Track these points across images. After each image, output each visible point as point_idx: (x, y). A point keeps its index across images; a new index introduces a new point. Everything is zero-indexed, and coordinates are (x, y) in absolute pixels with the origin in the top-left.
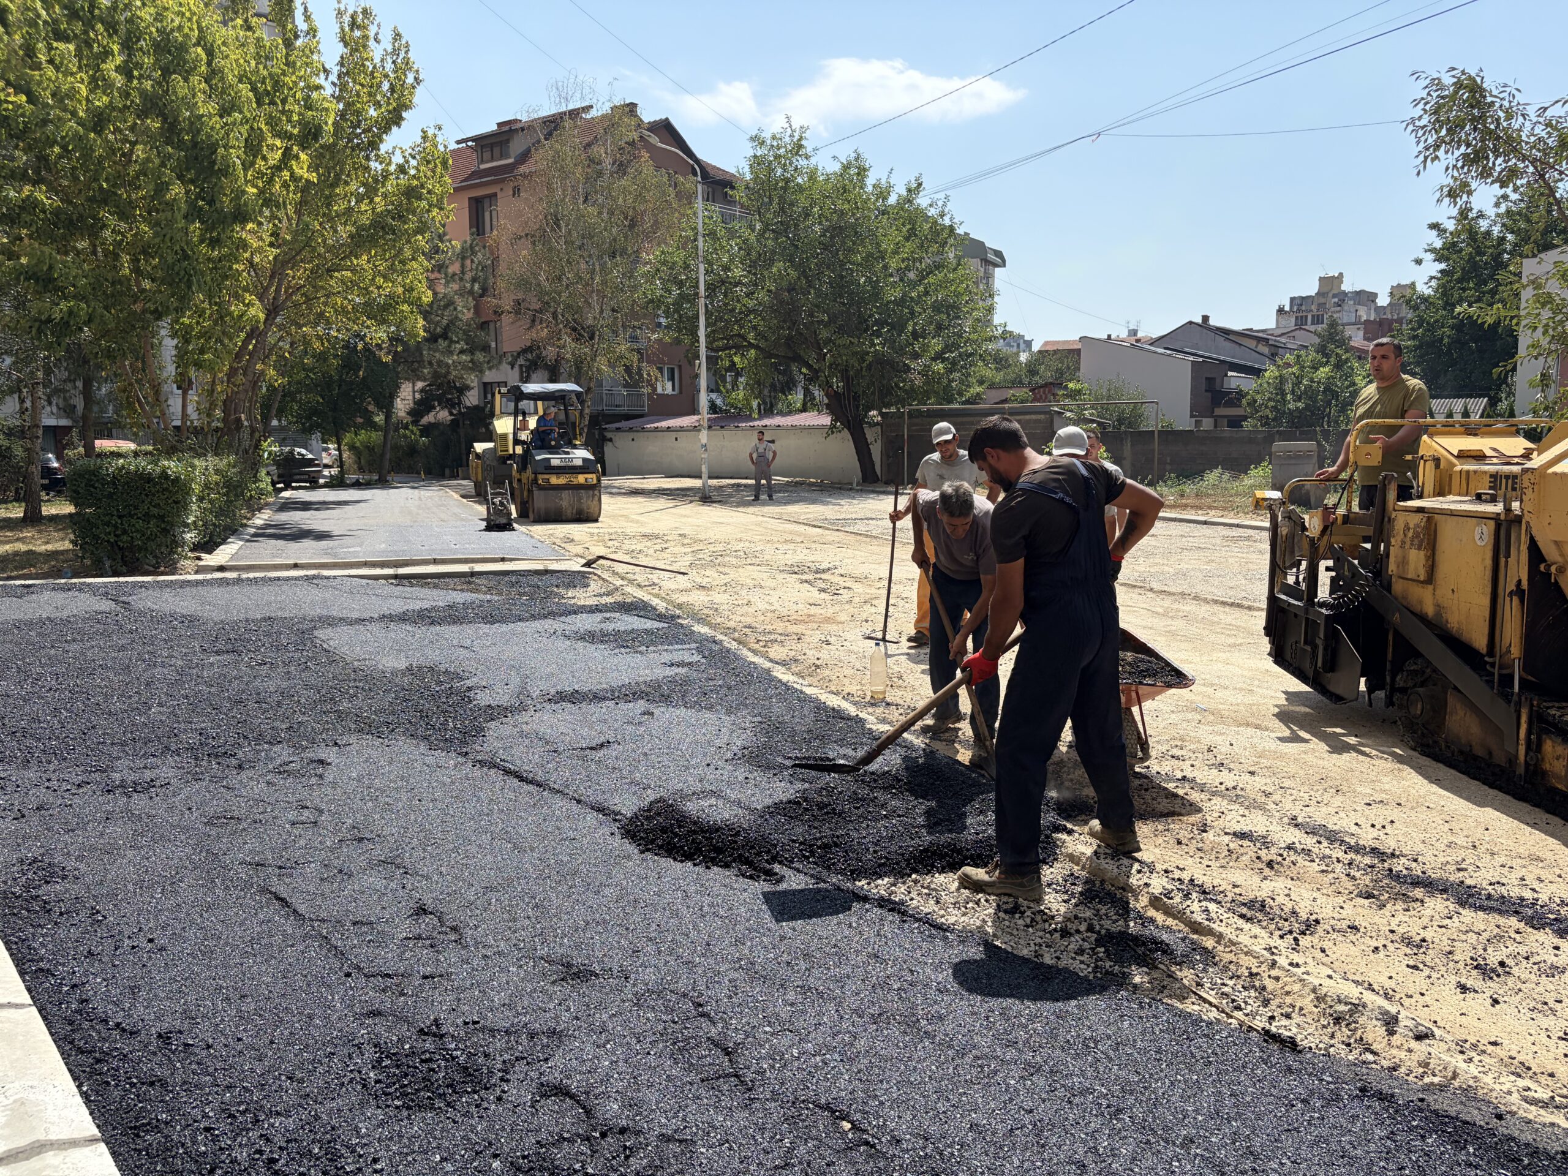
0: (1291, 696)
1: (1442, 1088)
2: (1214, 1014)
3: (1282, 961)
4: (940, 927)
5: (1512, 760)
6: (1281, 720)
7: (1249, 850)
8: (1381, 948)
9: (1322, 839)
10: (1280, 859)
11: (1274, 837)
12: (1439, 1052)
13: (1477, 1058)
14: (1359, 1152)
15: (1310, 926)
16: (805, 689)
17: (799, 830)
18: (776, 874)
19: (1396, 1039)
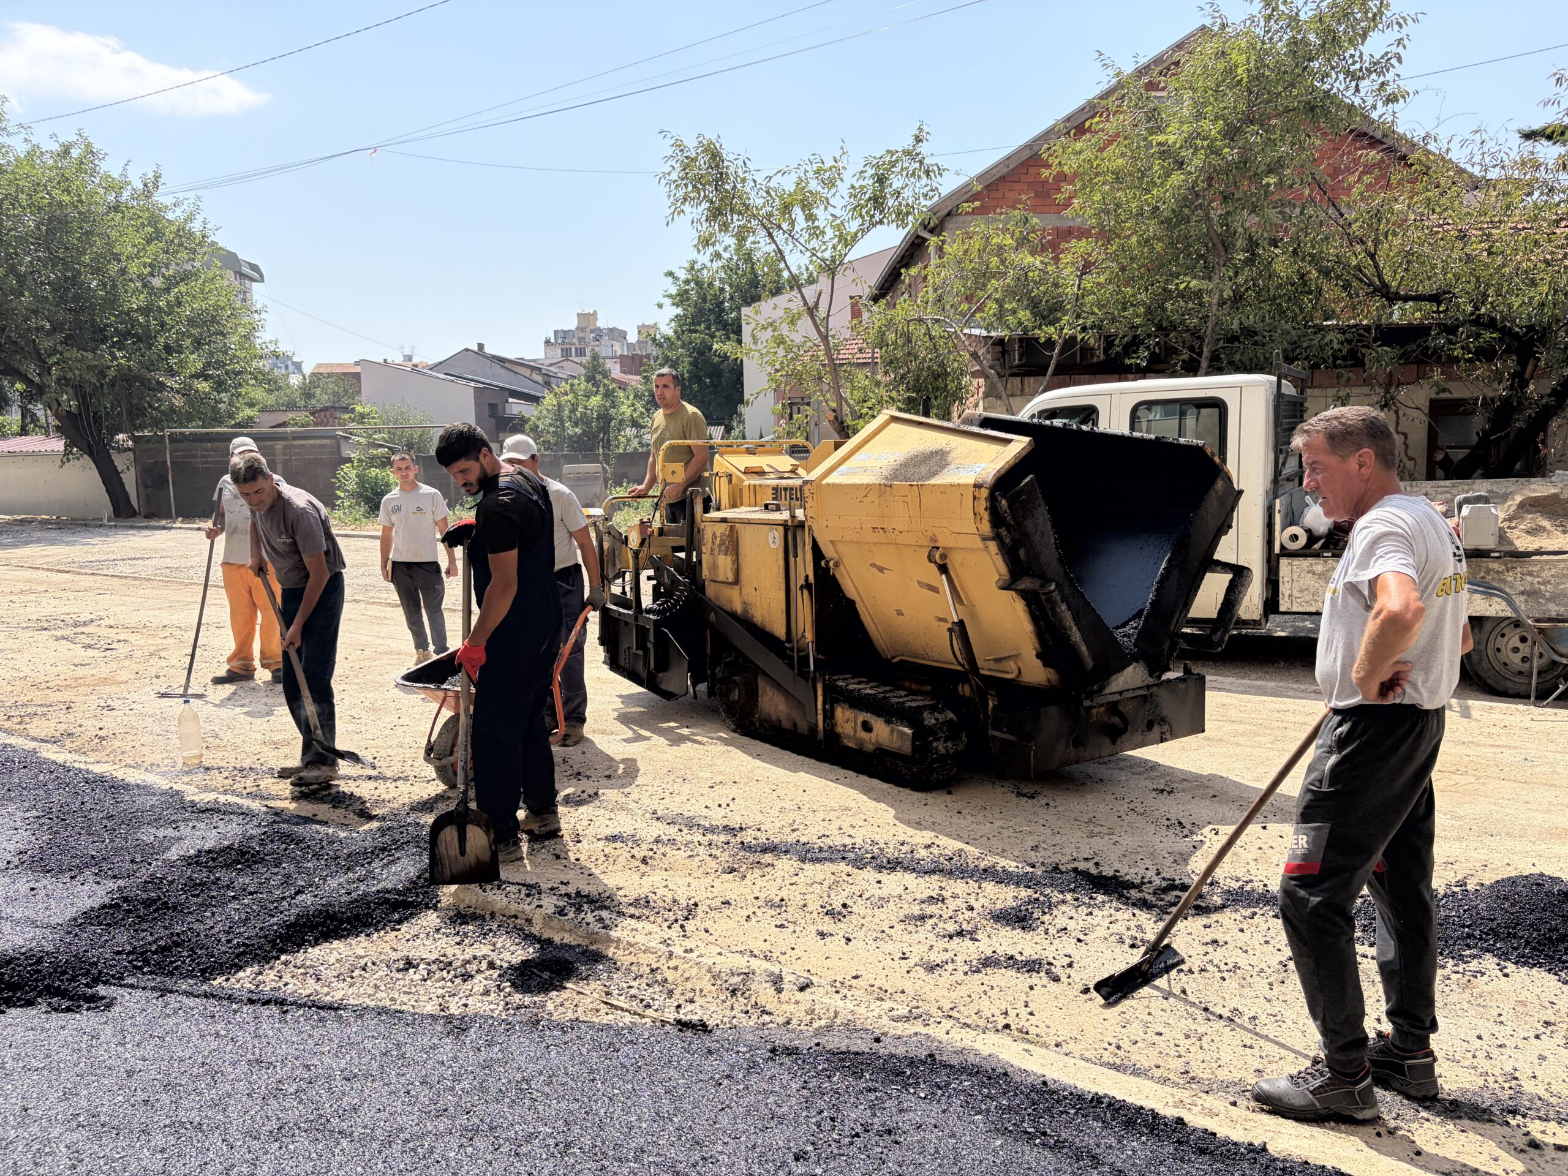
0: (626, 699)
1: (829, 1028)
2: (628, 1019)
3: (678, 950)
4: (330, 1007)
5: (813, 728)
6: (622, 723)
7: (622, 851)
8: (752, 916)
9: (683, 827)
10: (651, 853)
11: (641, 834)
12: (821, 997)
13: (849, 994)
14: (785, 1109)
15: (691, 911)
16: (91, 767)
17: (122, 938)
18: (104, 998)
19: (784, 996)
